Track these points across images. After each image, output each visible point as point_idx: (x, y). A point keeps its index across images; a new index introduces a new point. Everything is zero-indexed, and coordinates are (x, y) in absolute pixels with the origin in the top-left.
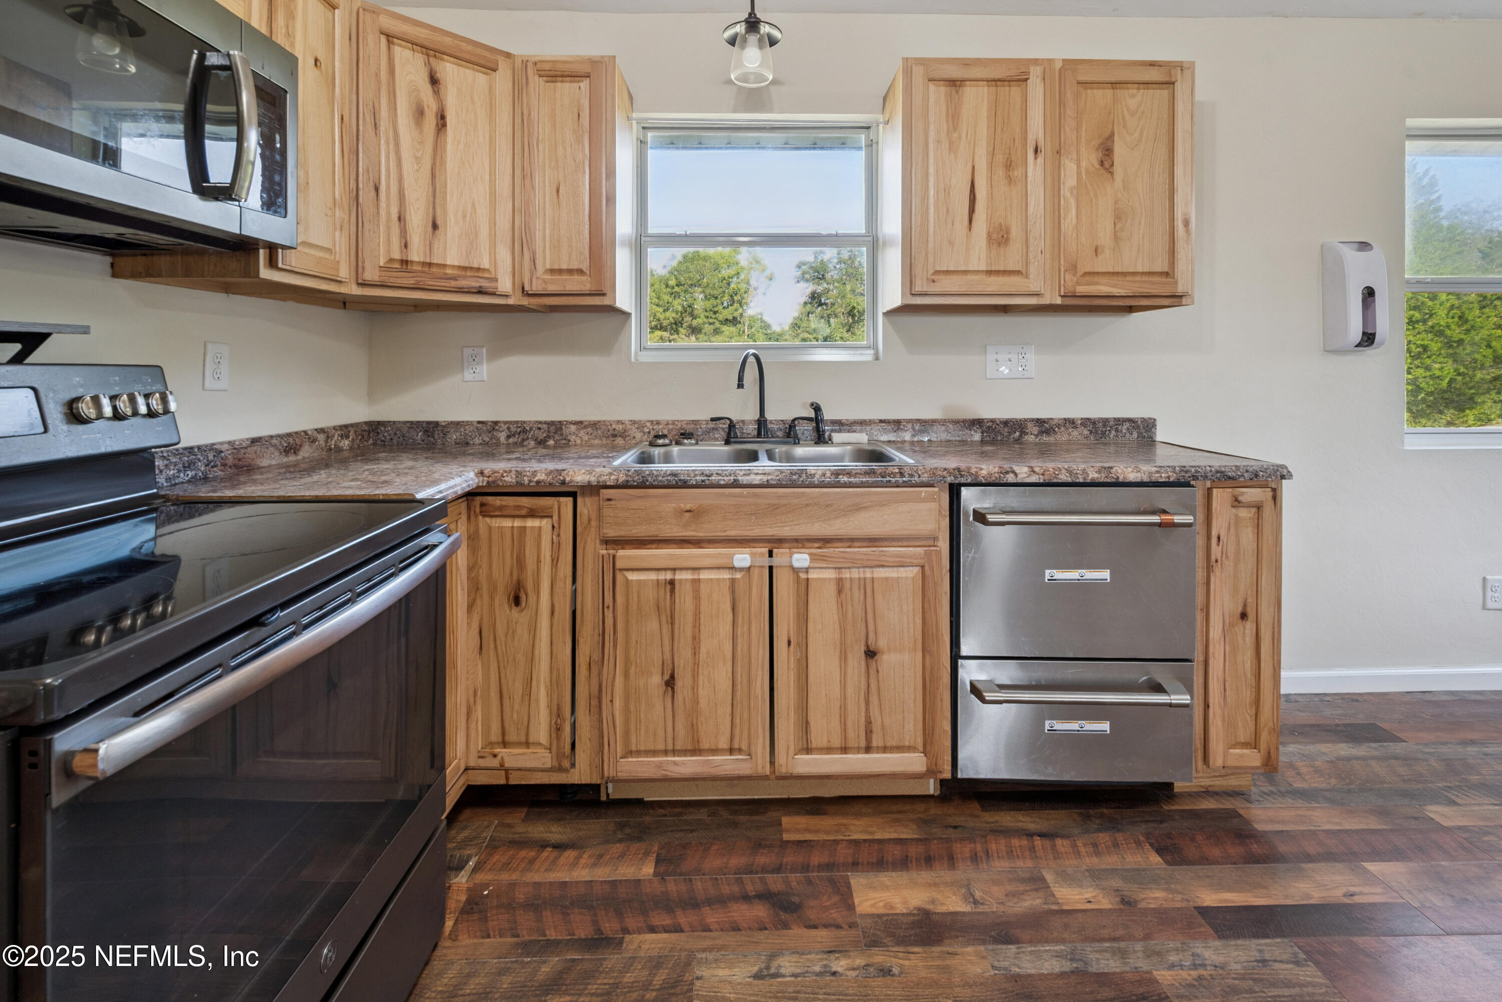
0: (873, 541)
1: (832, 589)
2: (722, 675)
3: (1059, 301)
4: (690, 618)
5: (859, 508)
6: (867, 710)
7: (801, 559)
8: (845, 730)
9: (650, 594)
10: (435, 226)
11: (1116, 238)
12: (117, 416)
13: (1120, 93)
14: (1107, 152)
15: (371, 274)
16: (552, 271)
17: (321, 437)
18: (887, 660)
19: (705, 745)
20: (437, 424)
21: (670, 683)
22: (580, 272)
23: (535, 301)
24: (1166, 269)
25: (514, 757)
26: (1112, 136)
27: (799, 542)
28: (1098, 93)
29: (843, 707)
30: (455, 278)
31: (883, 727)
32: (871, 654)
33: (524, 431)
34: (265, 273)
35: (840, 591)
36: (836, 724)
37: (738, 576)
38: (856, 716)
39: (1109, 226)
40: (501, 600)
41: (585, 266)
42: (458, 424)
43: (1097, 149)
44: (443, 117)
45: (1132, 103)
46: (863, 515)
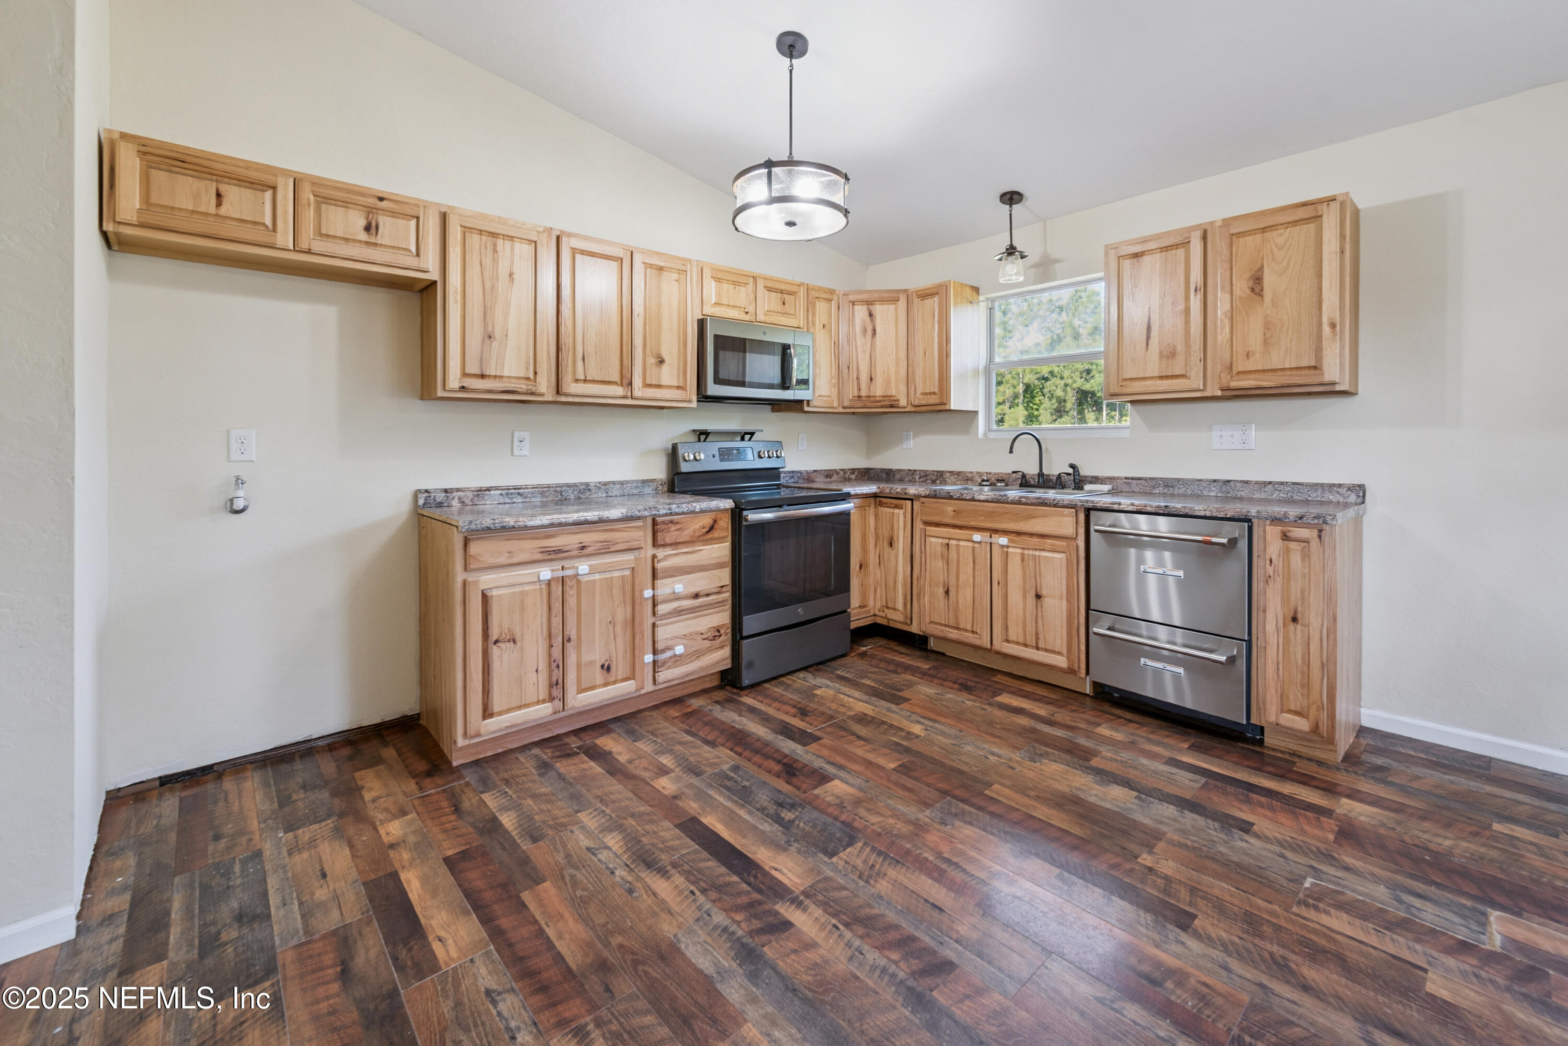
0: (1043, 536)
1: (1019, 558)
2: (968, 593)
3: (1219, 393)
4: (955, 564)
5: (1032, 517)
6: (1036, 626)
7: (1003, 540)
8: (1025, 635)
9: (939, 549)
10: (871, 379)
11: (1266, 343)
12: (769, 457)
13: (1267, 235)
14: (1257, 281)
15: (846, 403)
16: (923, 394)
17: (842, 473)
18: (1047, 601)
19: (961, 627)
20: (891, 470)
21: (947, 592)
22: (934, 393)
23: (917, 409)
24: (1313, 364)
25: (891, 615)
26: (1261, 269)
27: (1005, 532)
28: (1249, 239)
29: (1024, 622)
30: (880, 401)
31: (1045, 638)
32: (1038, 597)
33: (926, 475)
34: (806, 409)
35: (1023, 560)
36: (1021, 630)
37: (976, 545)
38: (1031, 628)
39: (1260, 337)
40: (886, 544)
41: (936, 390)
42: (900, 470)
43: (1249, 280)
44: (875, 330)
45: (1281, 240)
46: (1035, 521)
